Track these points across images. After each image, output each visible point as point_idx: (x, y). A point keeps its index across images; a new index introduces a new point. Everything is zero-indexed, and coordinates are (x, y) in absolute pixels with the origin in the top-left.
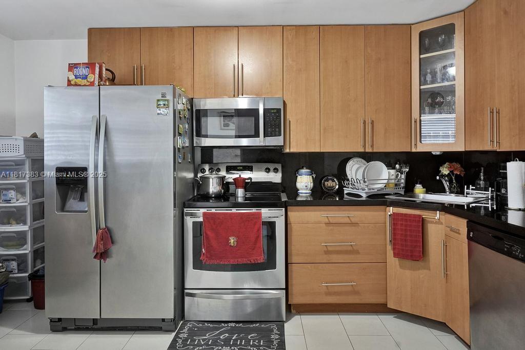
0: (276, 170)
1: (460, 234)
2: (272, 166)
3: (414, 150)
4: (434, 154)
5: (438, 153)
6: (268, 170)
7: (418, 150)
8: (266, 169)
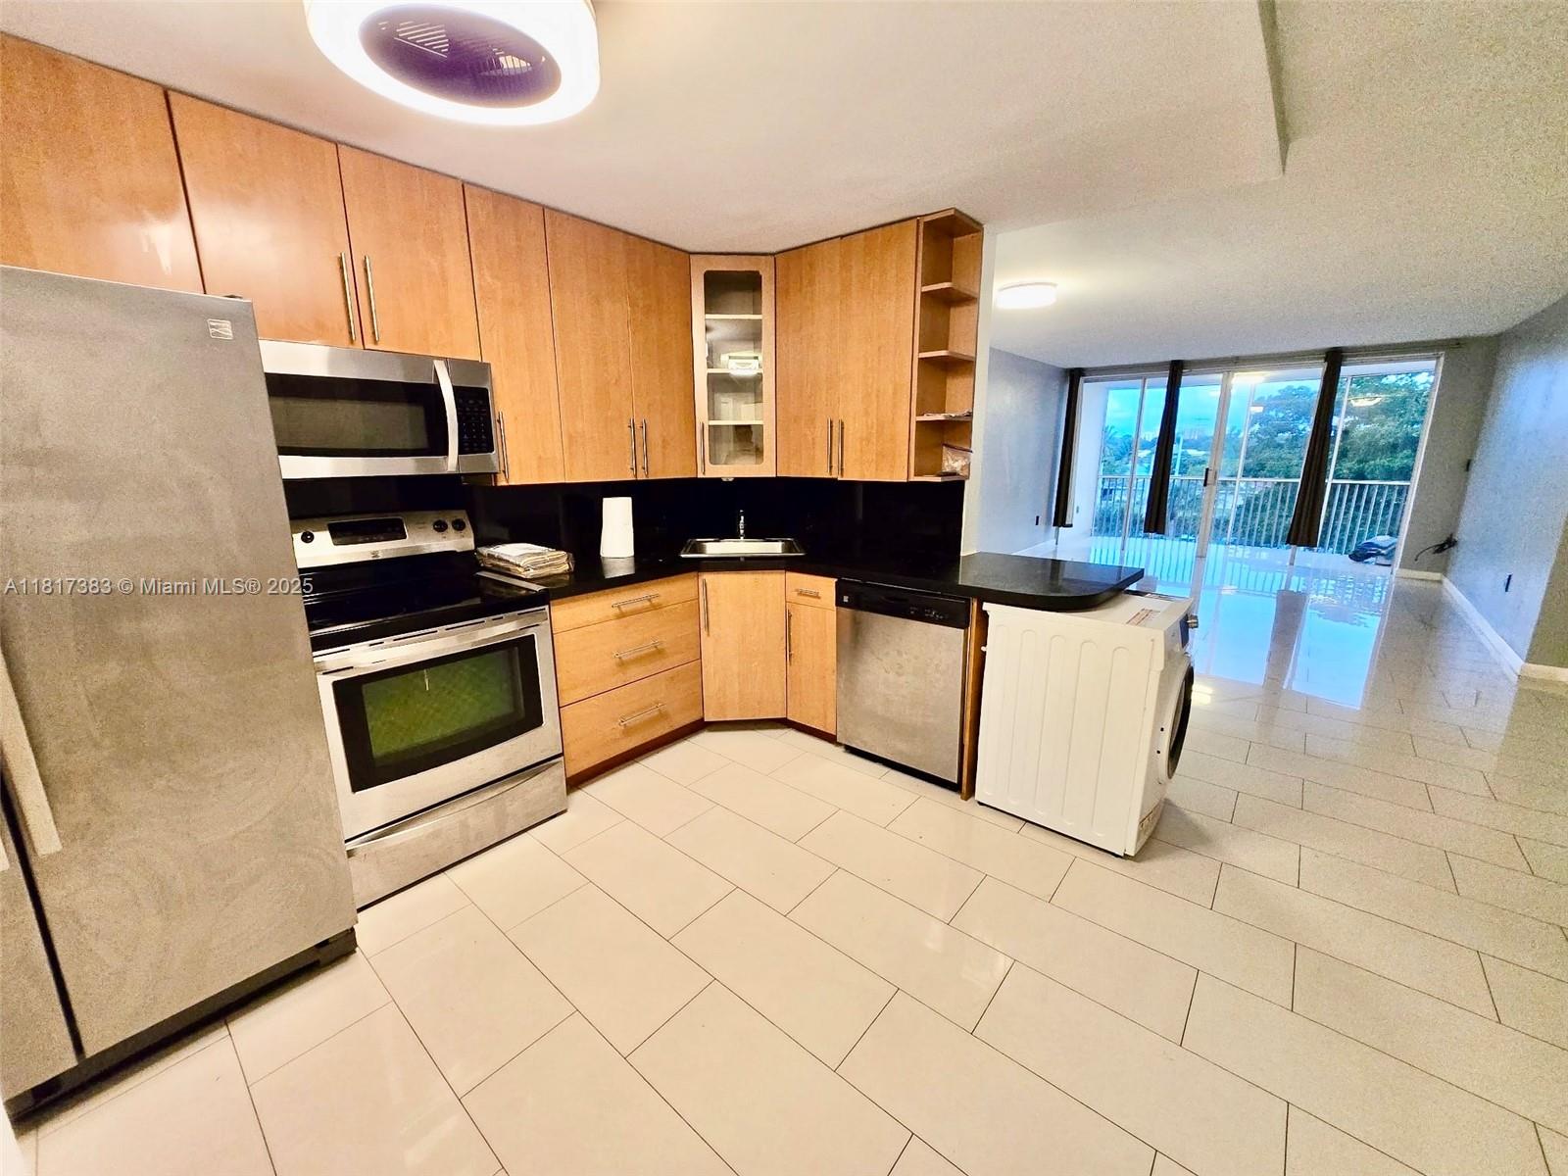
0: (459, 526)
1: (819, 598)
2: (448, 519)
3: (700, 476)
4: (724, 480)
5: (731, 480)
6: (440, 527)
7: (708, 476)
8: (436, 524)
